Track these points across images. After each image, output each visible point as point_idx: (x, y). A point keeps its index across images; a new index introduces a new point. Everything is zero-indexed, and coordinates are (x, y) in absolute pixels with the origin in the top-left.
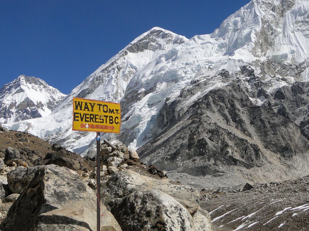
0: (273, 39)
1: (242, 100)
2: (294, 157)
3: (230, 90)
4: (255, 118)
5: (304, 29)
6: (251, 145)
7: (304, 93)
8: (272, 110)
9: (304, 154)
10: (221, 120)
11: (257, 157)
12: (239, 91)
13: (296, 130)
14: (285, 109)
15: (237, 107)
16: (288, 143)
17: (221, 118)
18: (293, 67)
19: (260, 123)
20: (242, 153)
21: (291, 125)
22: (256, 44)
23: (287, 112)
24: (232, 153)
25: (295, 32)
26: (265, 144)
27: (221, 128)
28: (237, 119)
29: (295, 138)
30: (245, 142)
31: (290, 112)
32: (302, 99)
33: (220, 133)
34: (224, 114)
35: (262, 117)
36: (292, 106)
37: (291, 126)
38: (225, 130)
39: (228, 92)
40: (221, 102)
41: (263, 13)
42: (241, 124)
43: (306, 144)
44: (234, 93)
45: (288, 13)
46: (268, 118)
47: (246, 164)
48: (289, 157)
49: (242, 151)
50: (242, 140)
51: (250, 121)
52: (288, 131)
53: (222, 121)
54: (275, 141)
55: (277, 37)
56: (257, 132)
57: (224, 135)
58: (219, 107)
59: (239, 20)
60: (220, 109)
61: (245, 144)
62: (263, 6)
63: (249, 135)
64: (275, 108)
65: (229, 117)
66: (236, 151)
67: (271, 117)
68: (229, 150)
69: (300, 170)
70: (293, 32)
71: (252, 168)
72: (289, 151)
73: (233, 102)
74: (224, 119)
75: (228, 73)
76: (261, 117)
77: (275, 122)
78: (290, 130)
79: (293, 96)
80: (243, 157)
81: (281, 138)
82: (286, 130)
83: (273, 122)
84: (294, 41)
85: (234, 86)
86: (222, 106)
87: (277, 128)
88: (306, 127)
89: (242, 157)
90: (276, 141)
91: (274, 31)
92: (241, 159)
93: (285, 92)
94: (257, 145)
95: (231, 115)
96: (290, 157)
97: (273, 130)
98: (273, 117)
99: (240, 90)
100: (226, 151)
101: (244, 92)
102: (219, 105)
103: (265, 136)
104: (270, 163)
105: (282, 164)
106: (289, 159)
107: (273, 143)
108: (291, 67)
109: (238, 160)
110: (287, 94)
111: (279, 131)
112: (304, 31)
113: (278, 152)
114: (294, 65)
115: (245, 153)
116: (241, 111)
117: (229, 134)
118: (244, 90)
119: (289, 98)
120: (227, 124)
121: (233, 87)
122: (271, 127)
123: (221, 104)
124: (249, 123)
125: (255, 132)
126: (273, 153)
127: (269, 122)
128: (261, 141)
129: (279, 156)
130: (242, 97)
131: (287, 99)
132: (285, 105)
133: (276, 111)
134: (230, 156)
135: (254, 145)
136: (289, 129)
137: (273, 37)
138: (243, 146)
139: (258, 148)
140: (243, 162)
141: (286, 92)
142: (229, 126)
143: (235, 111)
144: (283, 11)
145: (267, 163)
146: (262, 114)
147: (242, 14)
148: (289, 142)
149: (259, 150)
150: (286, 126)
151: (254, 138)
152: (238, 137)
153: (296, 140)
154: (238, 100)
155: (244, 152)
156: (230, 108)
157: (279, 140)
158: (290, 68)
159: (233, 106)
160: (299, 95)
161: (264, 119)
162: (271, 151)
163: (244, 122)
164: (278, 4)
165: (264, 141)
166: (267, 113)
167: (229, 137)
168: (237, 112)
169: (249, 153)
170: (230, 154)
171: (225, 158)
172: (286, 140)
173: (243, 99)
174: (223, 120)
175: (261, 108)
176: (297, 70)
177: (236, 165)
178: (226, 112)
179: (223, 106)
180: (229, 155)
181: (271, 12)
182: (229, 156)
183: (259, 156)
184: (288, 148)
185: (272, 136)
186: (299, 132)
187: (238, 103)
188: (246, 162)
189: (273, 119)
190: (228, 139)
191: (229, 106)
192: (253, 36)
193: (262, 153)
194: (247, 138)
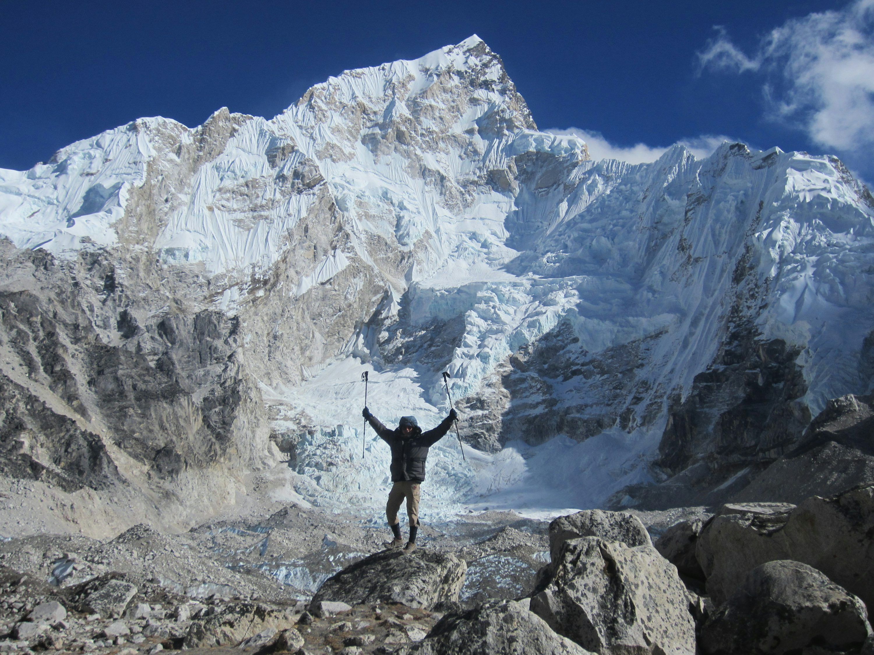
0: (166, 214)
1: (76, 327)
2: (182, 475)
3: (50, 299)
4: (100, 373)
5: (235, 207)
6: (83, 434)
7: (219, 336)
8: (145, 360)
9: (205, 470)
10: (16, 365)
11: (95, 464)
12: (73, 307)
13: (193, 413)
14: (173, 364)
15: (61, 340)
16: (171, 440)
17: (16, 360)
18: (202, 280)
19: (111, 386)
20: (56, 451)
21: (184, 401)
22: (129, 212)
23: (177, 371)
24: (32, 448)
25: (216, 210)
26: (117, 437)
27: (12, 381)
28: (58, 368)
29: (189, 432)
30: (69, 426)
31: (184, 374)
32: (213, 348)
33: (7, 394)
34: (24, 352)
35: (120, 372)
36: (189, 362)
37: (183, 404)
38: (22, 388)
39: (44, 304)
40: (22, 321)
41: (154, 153)
42: (65, 382)
43: (211, 447)
44: (60, 309)
45: (206, 168)
46: (132, 378)
47: (64, 479)
48: (171, 472)
49: (57, 445)
50: (62, 419)
51: (88, 379)
52: (175, 413)
53: (17, 367)
54: (141, 433)
55: (176, 212)
56: (101, 407)
57: (18, 400)
58: (14, 332)
59: (97, 156)
60: (16, 339)
61: (68, 431)
62: (157, 138)
63: (82, 410)
64: (152, 361)
65: (38, 359)
66: (42, 445)
67: (139, 376)
68: (25, 439)
69: (191, 506)
70: (211, 209)
71: (78, 492)
72: (173, 458)
73: (54, 327)
74: (22, 362)
75: (51, 260)
76: (116, 372)
77: (149, 388)
78: (180, 412)
79: (195, 339)
80: (57, 461)
81: (156, 428)
82: (171, 411)
83: (143, 387)
84: (210, 228)
85: (62, 292)
86: (23, 331)
87: (153, 403)
88: (214, 410)
89: (55, 462)
90: (145, 433)
91: (170, 197)
92: (53, 467)
93: (177, 328)
94: (99, 437)
95: (43, 357)
96: (173, 472)
97: (140, 407)
98: (144, 375)
99: (76, 304)
100: (16, 441)
101: (83, 311)
102: (17, 327)
103: (119, 418)
104: (124, 482)
105: (152, 489)
106: (170, 478)
107: (136, 435)
108: (195, 279)
109: (43, 468)
110: (182, 332)
111: (156, 410)
112: (235, 211)
113: (147, 458)
114: (204, 277)
115: (66, 451)
116: (70, 351)
117: (31, 400)
118: (85, 306)
119: (185, 341)
120: (30, 377)
121: (58, 295)
122: (138, 399)
123: (22, 327)
124: (85, 382)
125: (97, 405)
126: (132, 461)
127: (134, 387)
128: (109, 428)
129: (146, 468)
130: (77, 318)
131: (181, 345)
132: (174, 357)
133: (152, 364)
134: (24, 456)
135: (91, 434)
136: (178, 410)
137: (166, 207)
138: (62, 434)
139: (99, 444)
140: (58, 475)
141: (181, 327)
142: (33, 383)
143: (54, 349)
144: (198, 161)
145: (116, 482)
146: (121, 367)
147: (107, 145)
148: (174, 438)
149: (102, 447)
150: (172, 401)
151: (93, 419)
152: (52, 411)
153: (191, 438)
154: (66, 325)
155: (63, 449)
156: (44, 339)
157: (151, 431)
158: (194, 282)
159: (51, 335)
160: (208, 339)
161: (124, 378)
162: (130, 454)
163: (73, 379)
164: (188, 142)
165: (117, 430)
166: (132, 366)
167: (29, 407)
168: (60, 351)
169: (74, 454)
170: (25, 449)
171: (10, 460)
172: (168, 434)
173: (78, 326)
174: (21, 365)
175: (120, 353)
176: (208, 289)
177: (37, 479)
178: (32, 348)
179: (26, 333)
180: (22, 451)
181: (173, 156)
182: (20, 455)
183: (101, 464)
184: (171, 451)
185: (138, 419)
186: (200, 418)
187: (66, 332)
188: (63, 475)
189: (145, 382)
190: (27, 412)
191: (41, 334)
192: (124, 194)
193: (108, 457)
194: (77, 417)
